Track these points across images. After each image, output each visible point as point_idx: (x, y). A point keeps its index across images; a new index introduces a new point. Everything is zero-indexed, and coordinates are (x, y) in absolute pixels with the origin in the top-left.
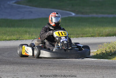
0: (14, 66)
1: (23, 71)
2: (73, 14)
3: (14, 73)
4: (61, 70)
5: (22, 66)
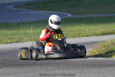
0: (16, 68)
1: (24, 73)
2: (70, 15)
3: (15, 75)
4: (60, 69)
5: (23, 67)
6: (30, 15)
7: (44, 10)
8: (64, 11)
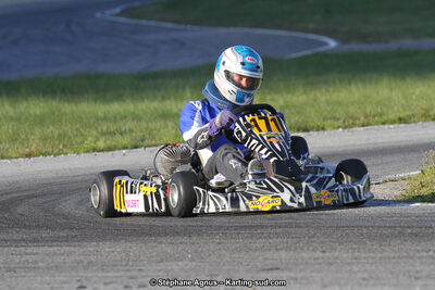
0: (129, 244)
1: (161, 261)
2: (332, 44)
3: (129, 270)
4: (296, 249)
5: (155, 241)
6: (183, 44)
7: (235, 25)
8: (311, 26)
